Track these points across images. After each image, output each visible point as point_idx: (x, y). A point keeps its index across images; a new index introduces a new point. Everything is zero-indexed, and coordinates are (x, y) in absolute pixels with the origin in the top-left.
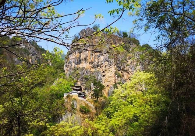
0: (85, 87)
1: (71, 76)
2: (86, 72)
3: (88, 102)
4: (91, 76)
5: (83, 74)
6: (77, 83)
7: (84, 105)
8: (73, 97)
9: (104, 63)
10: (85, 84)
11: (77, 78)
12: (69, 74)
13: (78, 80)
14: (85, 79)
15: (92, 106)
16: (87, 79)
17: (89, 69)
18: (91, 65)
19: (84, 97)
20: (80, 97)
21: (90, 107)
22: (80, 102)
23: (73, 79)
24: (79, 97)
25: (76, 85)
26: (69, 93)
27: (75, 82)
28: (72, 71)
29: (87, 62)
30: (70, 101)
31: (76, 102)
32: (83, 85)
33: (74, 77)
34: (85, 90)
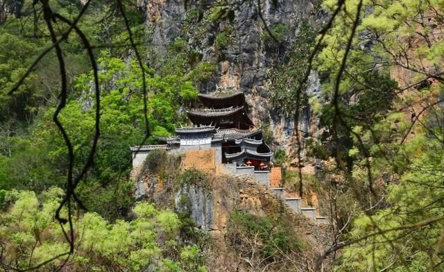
0: (273, 100)
1: (179, 41)
4: (305, 26)
5: (255, 17)
6: (217, 81)
7: (262, 214)
10: (267, 86)
12: (170, 33)
13: (220, 60)
14: (269, 51)
15: (313, 216)
16: (282, 48)
19: (258, 164)
20: (230, 161)
21: (299, 221)
22: (232, 193)
24: (225, 161)
25: (211, 95)
26: (163, 143)
27: (204, 75)
30: (169, 190)
31: (202, 196)
32: (259, 91)
33: (197, 43)
34: (272, 122)
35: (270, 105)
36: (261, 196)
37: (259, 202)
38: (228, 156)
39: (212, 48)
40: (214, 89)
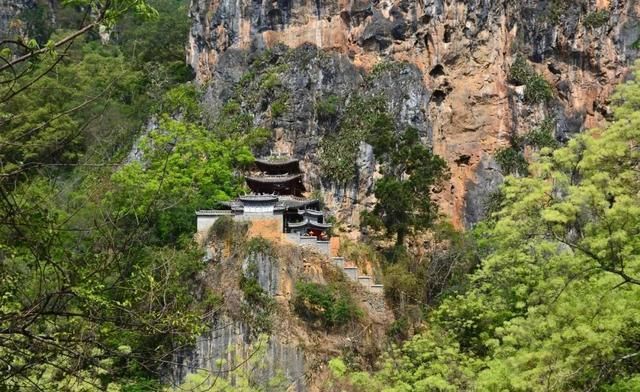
0: (325, 168)
1: (231, 103)
2: (328, 77)
3: (341, 264)
4: (355, 99)
5: (309, 86)
6: (272, 147)
7: (323, 282)
8: (253, 233)
9: (439, 12)
10: (319, 153)
11: (269, 112)
12: (222, 94)
13: (275, 126)
14: (321, 119)
15: (368, 284)
16: (333, 117)
17: (346, 53)
18: (357, 30)
19: (317, 232)
20: (296, 230)
21: (356, 289)
22: (296, 261)
23: (247, 124)
24: (287, 230)
25: (266, 160)
26: (227, 208)
27: (259, 140)
28: (238, 74)
29: (333, 13)
30: (236, 256)
31: (268, 264)
32: (311, 158)
33: (250, 107)
34: (323, 189)
35: (322, 173)
36: (323, 265)
37: (321, 271)
38: (291, 225)
39: (266, 113)
40: (268, 154)
